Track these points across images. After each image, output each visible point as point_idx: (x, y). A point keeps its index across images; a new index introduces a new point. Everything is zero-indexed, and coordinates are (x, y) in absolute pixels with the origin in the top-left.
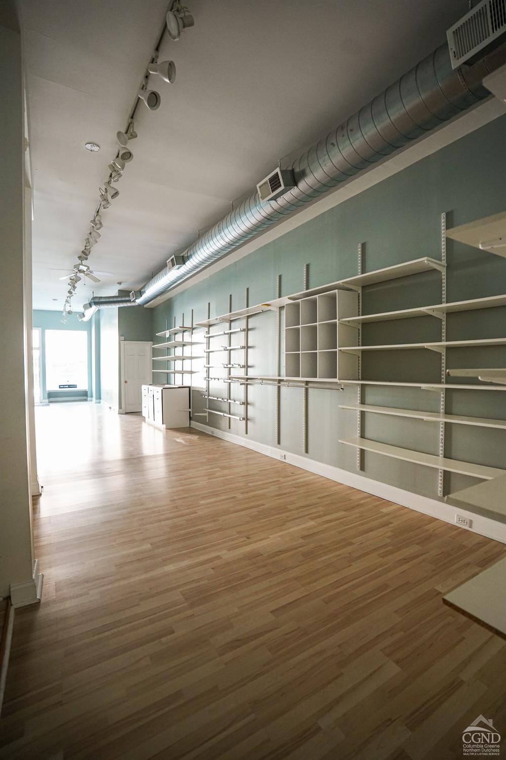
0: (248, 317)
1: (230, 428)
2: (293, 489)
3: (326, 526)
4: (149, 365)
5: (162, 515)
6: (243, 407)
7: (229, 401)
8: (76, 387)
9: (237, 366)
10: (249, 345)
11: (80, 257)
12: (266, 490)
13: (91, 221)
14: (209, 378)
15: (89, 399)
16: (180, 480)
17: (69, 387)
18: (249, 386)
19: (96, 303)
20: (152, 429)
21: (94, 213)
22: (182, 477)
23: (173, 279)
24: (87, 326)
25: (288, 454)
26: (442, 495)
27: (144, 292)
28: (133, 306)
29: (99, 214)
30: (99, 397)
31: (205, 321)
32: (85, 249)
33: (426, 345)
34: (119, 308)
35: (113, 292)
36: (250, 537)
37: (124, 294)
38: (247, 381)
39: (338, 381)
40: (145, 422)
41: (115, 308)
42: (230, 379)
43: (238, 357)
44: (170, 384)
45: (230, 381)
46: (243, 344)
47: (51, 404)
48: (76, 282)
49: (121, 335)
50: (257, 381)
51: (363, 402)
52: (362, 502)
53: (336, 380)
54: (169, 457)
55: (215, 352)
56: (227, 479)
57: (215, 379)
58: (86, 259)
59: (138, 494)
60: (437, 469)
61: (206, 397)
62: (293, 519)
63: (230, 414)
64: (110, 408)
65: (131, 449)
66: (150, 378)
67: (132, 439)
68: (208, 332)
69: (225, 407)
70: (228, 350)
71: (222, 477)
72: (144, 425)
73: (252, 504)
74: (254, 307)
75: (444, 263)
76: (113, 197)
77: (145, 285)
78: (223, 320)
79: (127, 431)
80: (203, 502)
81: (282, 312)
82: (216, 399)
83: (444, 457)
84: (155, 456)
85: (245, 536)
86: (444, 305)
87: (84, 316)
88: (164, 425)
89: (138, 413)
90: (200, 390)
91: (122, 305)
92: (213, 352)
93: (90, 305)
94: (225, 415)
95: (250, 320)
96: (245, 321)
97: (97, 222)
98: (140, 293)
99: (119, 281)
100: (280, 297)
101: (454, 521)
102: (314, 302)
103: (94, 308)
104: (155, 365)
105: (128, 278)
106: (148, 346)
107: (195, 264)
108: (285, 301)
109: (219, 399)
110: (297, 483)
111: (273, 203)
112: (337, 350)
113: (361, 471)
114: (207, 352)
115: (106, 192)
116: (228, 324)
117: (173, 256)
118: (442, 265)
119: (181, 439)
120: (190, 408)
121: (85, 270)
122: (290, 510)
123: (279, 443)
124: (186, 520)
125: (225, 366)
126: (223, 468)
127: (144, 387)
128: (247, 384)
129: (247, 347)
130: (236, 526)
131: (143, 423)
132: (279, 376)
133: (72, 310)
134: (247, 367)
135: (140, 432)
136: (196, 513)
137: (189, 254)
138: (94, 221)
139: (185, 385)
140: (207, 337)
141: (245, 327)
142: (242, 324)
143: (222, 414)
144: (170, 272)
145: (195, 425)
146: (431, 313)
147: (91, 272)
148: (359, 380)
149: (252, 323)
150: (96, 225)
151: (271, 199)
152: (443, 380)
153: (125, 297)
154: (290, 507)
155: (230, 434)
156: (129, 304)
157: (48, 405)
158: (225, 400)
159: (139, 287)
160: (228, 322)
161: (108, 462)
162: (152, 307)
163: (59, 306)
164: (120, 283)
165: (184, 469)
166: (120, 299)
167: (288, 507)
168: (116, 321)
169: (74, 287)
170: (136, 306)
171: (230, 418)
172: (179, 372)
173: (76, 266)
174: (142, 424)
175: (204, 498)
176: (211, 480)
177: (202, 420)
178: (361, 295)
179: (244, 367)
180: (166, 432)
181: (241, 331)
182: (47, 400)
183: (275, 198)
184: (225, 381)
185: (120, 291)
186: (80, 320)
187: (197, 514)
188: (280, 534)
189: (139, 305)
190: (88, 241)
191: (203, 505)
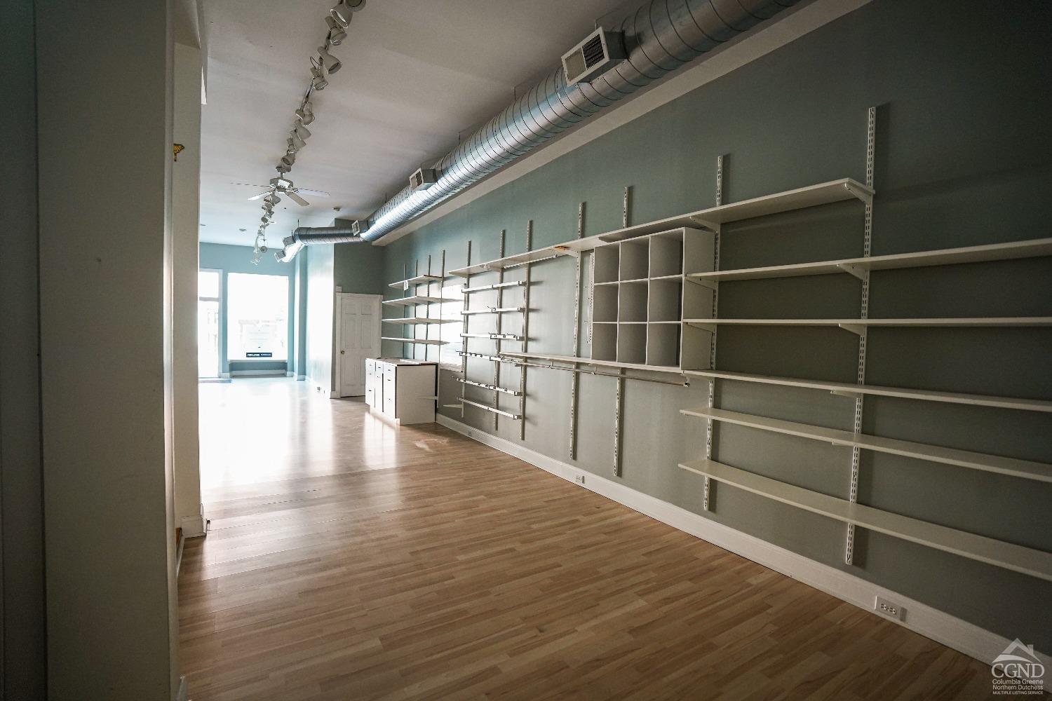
0: (531, 265)
1: (497, 429)
2: (603, 537)
3: (665, 609)
4: (377, 330)
5: (399, 580)
6: (520, 399)
7: (497, 389)
8: (271, 356)
9: (512, 337)
10: (531, 307)
11: (279, 168)
12: (560, 538)
13: (297, 111)
14: (466, 353)
15: (288, 373)
16: (426, 515)
17: (260, 356)
18: (528, 369)
19: (302, 237)
20: (379, 424)
21: (301, 99)
22: (426, 509)
23: (417, 204)
24: (289, 270)
25: (588, 475)
26: (851, 563)
27: (373, 223)
28: (356, 243)
29: (309, 101)
30: (303, 372)
31: (464, 269)
32: (288, 154)
33: (840, 322)
34: (335, 244)
35: (327, 221)
36: (545, 627)
37: (343, 225)
38: (526, 363)
39: (682, 372)
40: (369, 412)
41: (331, 243)
42: (499, 357)
43: (514, 324)
44: (407, 358)
45: (499, 359)
46: (523, 304)
47: (234, 380)
48: (273, 205)
49: (337, 284)
50: (542, 363)
51: (717, 405)
52: (716, 563)
53: (678, 370)
54: (405, 473)
55: (477, 315)
56: (498, 516)
57: (476, 355)
58: (289, 170)
59: (358, 539)
60: (844, 524)
61: (462, 381)
62: (612, 594)
63: (498, 409)
64: (319, 389)
65: (348, 458)
66: (377, 348)
67: (350, 439)
68: (467, 285)
69: (491, 396)
70: (497, 313)
71: (489, 512)
72: (368, 418)
73: (541, 564)
74: (539, 251)
75: (871, 189)
76: (332, 70)
77: (374, 213)
78: (493, 268)
79: (343, 427)
80: (461, 558)
81: (586, 259)
82: (477, 384)
83: (858, 502)
84: (384, 471)
85: (537, 627)
86: (867, 259)
87: (284, 255)
88: (399, 420)
89: (359, 398)
90: (453, 370)
91: (339, 241)
92: (474, 314)
93: (293, 239)
94: (490, 409)
95: (533, 269)
96: (525, 270)
97: (306, 111)
98: (367, 224)
99: (336, 205)
100: (583, 236)
101: (873, 607)
102: (644, 246)
103: (299, 244)
104: (386, 330)
105: (351, 200)
106: (376, 302)
107: (452, 181)
108: (594, 241)
109: (481, 385)
110: (608, 526)
111: (585, 86)
112: (681, 322)
113: (710, 512)
114: (465, 314)
115: (321, 64)
116: (498, 274)
117: (420, 170)
118: (865, 192)
119: (423, 442)
120: (436, 395)
121: (287, 187)
122: (602, 577)
123: (575, 457)
124: (438, 592)
125: (493, 336)
126: (490, 495)
127: (369, 362)
128: (526, 366)
129: (527, 311)
130: (519, 606)
131: (367, 414)
132: (578, 356)
133: (266, 246)
134: (526, 339)
135: (361, 429)
136: (453, 578)
137: (444, 167)
138: (300, 111)
139: (429, 361)
140: (465, 293)
141: (525, 279)
142: (522, 275)
143: (486, 408)
144: (414, 194)
145: (444, 420)
146: (849, 270)
147: (296, 190)
148: (711, 370)
149: (536, 274)
150: (304, 116)
151: (582, 81)
152: (861, 379)
153: (345, 228)
154: (603, 570)
155: (497, 438)
156: (350, 240)
157: (230, 382)
158: (491, 388)
159: (366, 215)
160: (498, 271)
161: (315, 479)
162: (384, 245)
163: (248, 240)
164: (337, 209)
165: (430, 495)
166: (337, 232)
167: (600, 570)
168: (331, 263)
169: (271, 213)
170: (361, 242)
171: (497, 414)
172: (420, 342)
173: (274, 181)
174: (364, 415)
175: (464, 550)
176: (474, 517)
177: (453, 414)
178: (719, 236)
179: (522, 339)
180: (401, 430)
181: (519, 285)
182: (228, 374)
183: (588, 80)
184: (492, 358)
185: (336, 220)
186: (278, 261)
187: (453, 580)
188: (593, 623)
189: (365, 242)
190: (291, 142)
191: (461, 563)
